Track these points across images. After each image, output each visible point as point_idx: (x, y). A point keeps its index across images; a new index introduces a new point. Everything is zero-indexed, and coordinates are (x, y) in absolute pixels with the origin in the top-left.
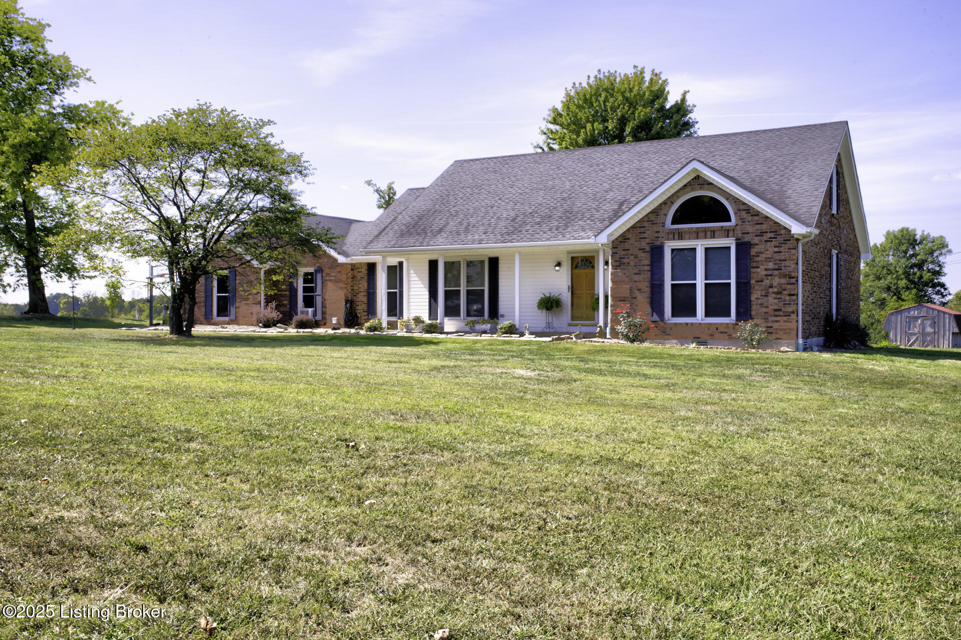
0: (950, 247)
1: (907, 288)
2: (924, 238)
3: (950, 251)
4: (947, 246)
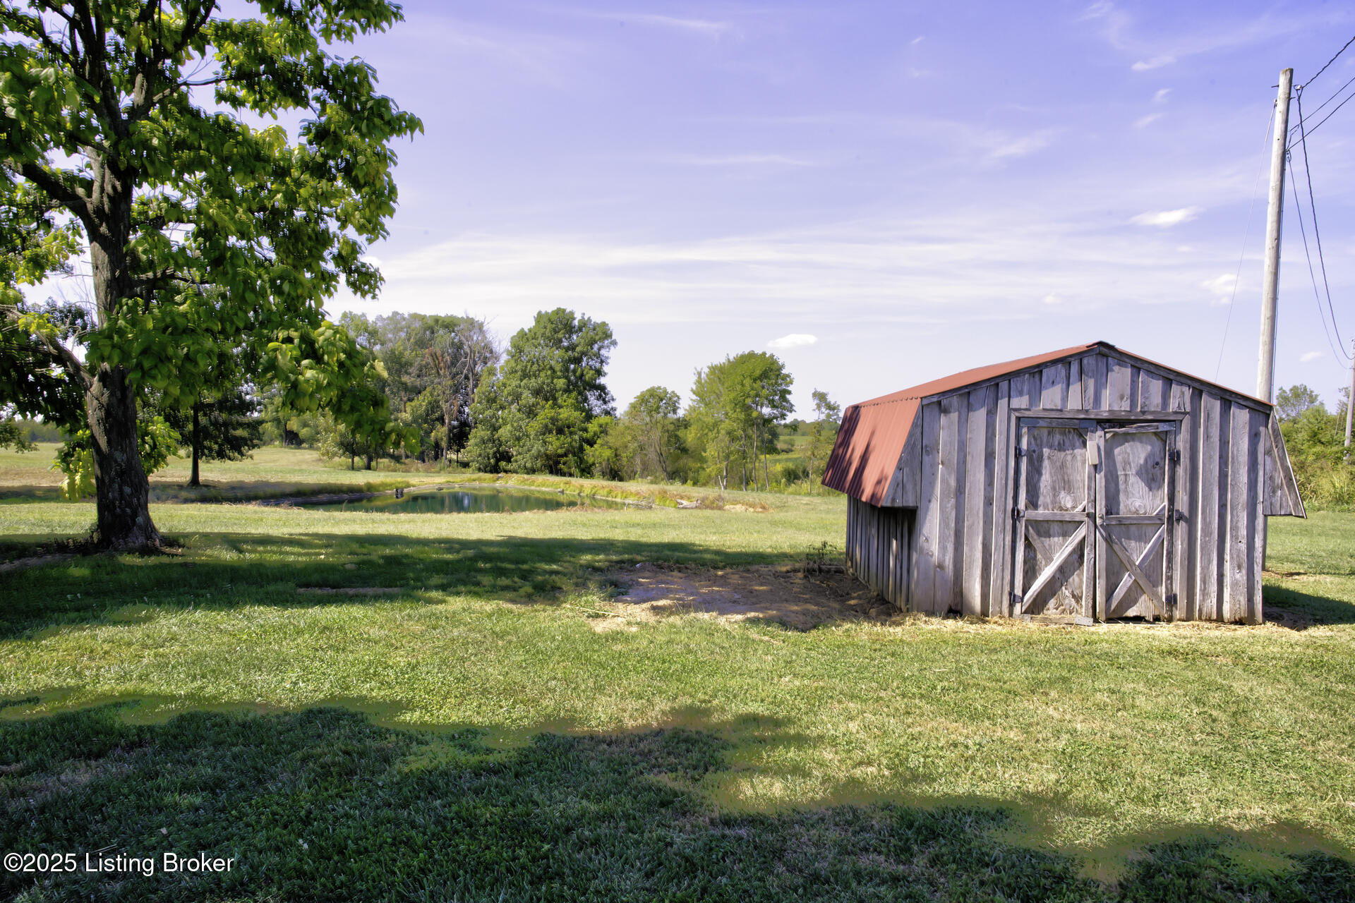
0: (613, 338)
1: (567, 391)
2: (584, 324)
3: (614, 343)
4: (611, 336)
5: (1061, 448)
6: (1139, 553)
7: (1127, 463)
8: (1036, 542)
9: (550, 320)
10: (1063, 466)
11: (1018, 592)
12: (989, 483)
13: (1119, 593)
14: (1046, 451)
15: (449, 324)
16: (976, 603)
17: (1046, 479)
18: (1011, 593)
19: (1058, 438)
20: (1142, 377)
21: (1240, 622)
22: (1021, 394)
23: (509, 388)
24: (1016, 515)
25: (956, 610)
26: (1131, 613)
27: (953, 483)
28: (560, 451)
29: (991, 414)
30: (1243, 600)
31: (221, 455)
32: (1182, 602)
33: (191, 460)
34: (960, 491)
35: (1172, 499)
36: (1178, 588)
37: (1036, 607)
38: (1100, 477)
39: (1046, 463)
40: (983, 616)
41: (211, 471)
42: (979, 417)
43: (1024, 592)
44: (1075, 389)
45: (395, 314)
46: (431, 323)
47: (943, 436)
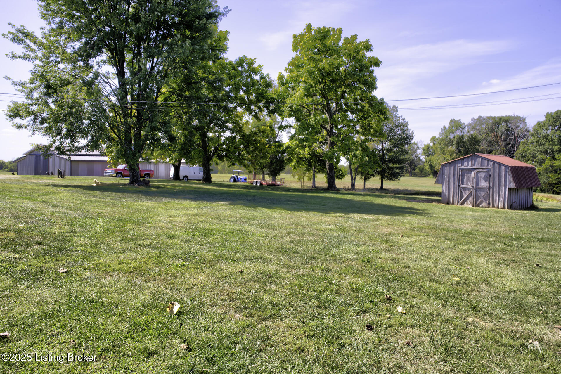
5: (468, 174)
6: (482, 194)
7: (481, 177)
8: (463, 192)
9: (552, 116)
10: (469, 177)
11: (459, 200)
12: (454, 180)
13: (479, 202)
14: (465, 174)
15: (507, 120)
16: (452, 201)
17: (465, 179)
18: (458, 201)
19: (468, 172)
20: (483, 160)
21: (502, 209)
22: (460, 163)
23: (529, 151)
24: (459, 186)
25: (448, 203)
26: (481, 206)
27: (448, 180)
28: (554, 182)
29: (454, 167)
30: (503, 204)
31: (390, 179)
32: (491, 204)
33: (380, 181)
34: (449, 181)
35: (489, 184)
36: (491, 201)
37: (463, 203)
38: (475, 179)
39: (465, 177)
40: (453, 204)
41: (390, 185)
42: (452, 168)
43: (460, 201)
44: (470, 162)
45: (480, 117)
46: (498, 120)
47: (446, 171)
